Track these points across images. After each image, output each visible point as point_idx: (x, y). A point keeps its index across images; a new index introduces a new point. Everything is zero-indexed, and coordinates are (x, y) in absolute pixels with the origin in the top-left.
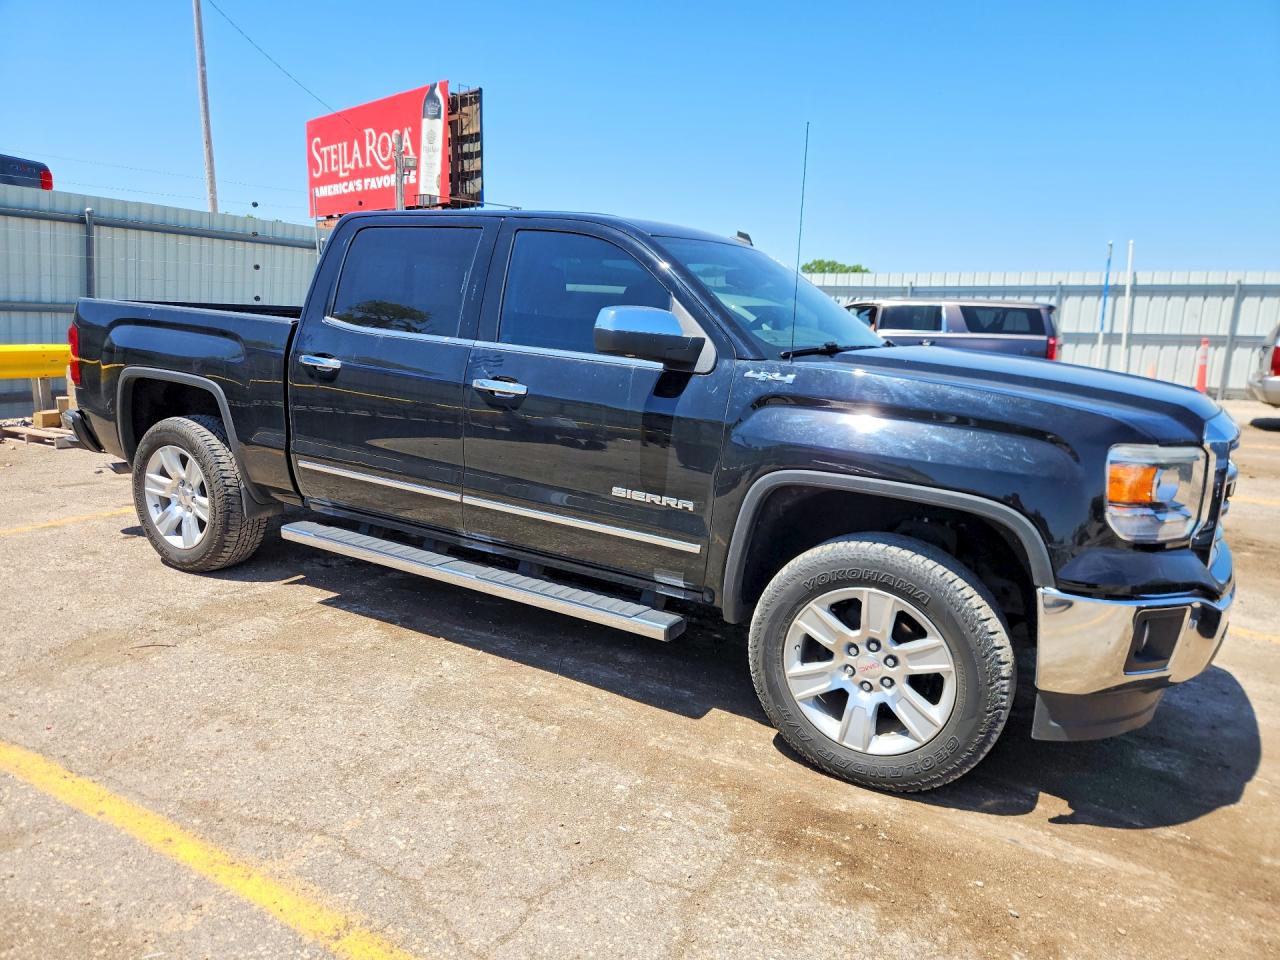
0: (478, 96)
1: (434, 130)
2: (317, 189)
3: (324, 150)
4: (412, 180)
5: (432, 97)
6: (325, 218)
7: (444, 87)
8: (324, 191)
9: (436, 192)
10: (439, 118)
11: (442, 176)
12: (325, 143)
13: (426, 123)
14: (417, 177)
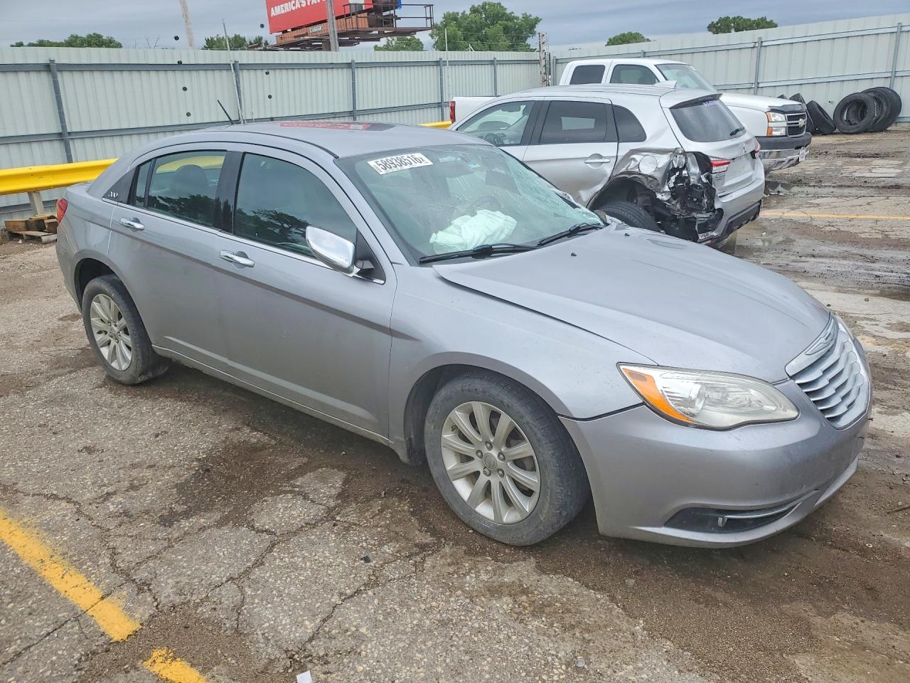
2: (272, 9)
6: (281, 33)
8: (278, 10)
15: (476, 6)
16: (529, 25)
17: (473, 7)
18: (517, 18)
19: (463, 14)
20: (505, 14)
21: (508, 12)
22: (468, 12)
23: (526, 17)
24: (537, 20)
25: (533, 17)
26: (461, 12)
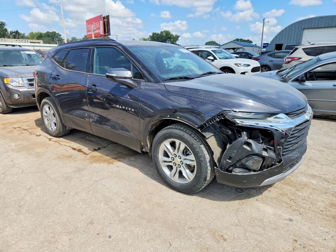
0: (108, 16)
1: (101, 22)
2: (88, 33)
3: (88, 26)
4: (99, 32)
5: (101, 17)
7: (102, 15)
9: (102, 34)
10: (102, 20)
11: (103, 31)
12: (89, 24)
13: (100, 21)
14: (100, 31)
15: (162, 31)
16: (177, 38)
17: (161, 31)
18: (173, 35)
19: (158, 33)
20: (170, 34)
21: (171, 33)
22: (160, 33)
23: (176, 35)
24: (179, 36)
25: (178, 35)
26: (157, 33)
